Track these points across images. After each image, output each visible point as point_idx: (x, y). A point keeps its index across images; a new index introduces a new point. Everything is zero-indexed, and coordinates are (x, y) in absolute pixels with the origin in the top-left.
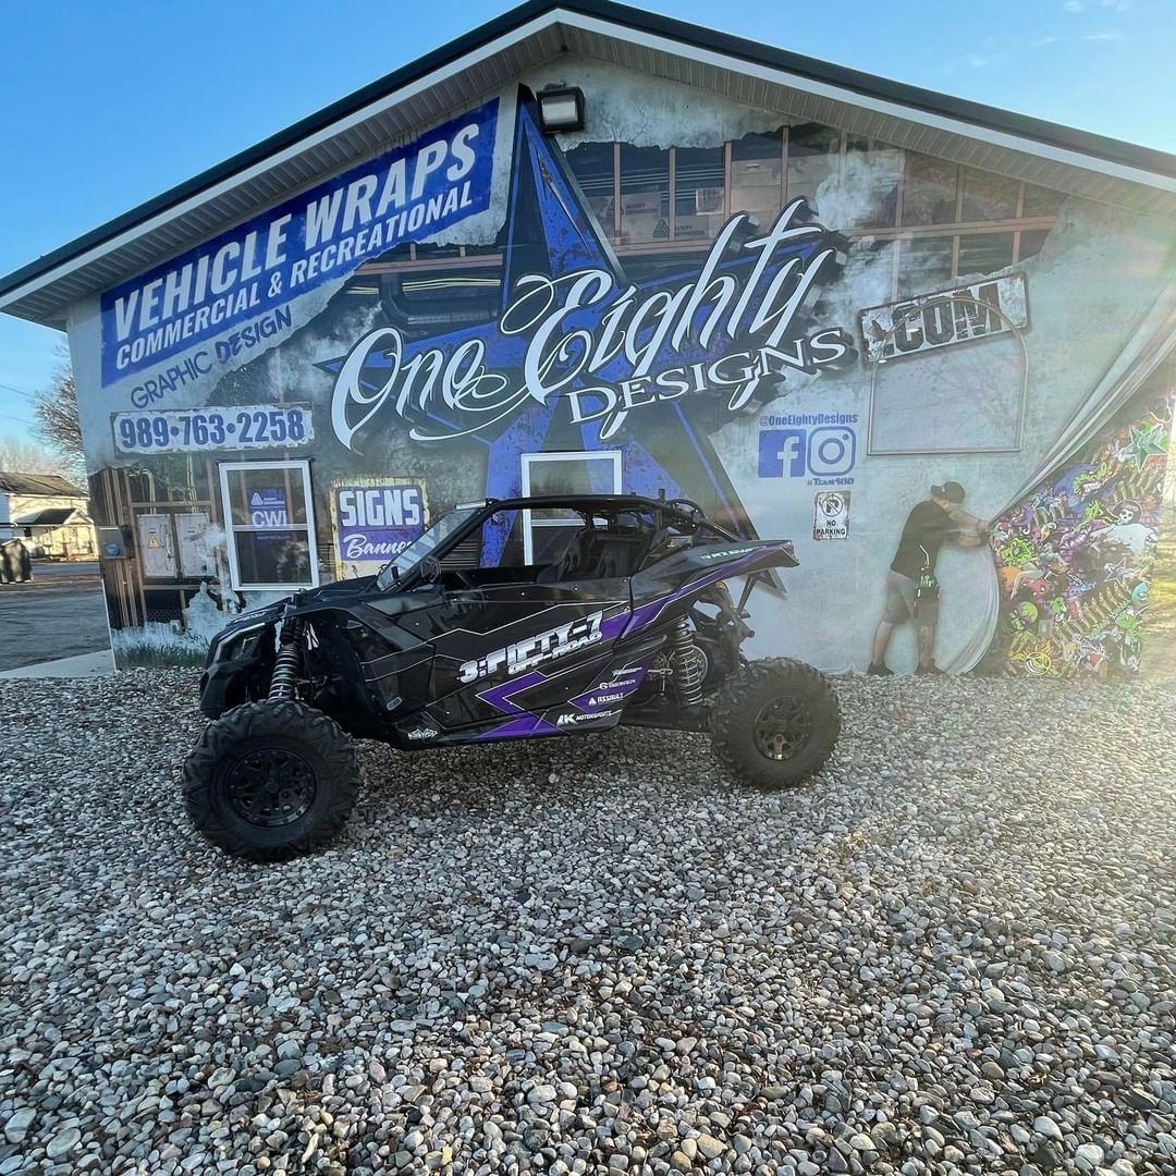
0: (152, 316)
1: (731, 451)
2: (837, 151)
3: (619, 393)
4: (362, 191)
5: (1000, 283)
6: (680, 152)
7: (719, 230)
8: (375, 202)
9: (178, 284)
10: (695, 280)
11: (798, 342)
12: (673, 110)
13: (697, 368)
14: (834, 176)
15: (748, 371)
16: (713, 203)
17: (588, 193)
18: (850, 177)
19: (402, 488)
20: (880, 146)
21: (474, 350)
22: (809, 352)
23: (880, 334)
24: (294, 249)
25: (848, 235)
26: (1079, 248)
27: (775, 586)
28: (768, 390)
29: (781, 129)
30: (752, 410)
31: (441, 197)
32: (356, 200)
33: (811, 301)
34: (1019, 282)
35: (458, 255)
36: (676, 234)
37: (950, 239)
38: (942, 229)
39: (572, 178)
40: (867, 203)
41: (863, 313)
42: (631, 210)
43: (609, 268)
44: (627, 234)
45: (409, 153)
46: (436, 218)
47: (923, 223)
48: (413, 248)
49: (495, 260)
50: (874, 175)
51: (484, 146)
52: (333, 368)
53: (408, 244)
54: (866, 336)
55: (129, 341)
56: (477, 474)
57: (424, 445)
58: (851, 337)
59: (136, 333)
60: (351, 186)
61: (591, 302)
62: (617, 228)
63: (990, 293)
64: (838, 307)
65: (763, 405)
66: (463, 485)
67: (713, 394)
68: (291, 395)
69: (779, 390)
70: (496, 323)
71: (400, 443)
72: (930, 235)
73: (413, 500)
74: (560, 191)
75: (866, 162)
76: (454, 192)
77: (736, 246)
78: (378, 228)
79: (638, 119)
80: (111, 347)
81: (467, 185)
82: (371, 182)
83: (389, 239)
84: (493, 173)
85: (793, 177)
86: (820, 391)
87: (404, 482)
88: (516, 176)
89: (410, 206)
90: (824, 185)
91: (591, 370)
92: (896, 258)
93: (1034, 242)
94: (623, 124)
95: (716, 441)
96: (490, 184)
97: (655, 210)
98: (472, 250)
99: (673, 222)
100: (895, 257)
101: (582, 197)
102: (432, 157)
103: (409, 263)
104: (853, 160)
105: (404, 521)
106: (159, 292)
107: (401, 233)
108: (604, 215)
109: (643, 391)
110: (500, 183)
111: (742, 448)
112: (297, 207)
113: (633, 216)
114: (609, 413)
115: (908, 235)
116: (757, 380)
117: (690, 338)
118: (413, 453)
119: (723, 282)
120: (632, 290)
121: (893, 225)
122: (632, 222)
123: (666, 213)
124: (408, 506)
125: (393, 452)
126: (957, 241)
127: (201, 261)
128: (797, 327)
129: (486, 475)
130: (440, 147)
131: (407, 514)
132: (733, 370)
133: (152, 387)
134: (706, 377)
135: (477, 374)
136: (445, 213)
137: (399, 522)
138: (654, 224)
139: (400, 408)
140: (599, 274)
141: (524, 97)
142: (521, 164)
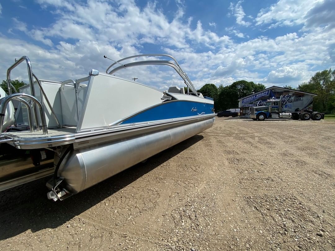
23: (293, 100)
24: (256, 97)
28: (286, 103)
31: (265, 94)
32: (260, 95)
39: (273, 93)
45: (264, 92)
51: (268, 92)
52: (257, 102)
58: (291, 101)
63: (300, 98)
64: (290, 99)
68: (254, 104)
80: (243, 101)
81: (267, 94)
85: (288, 93)
86: (289, 103)
89: (263, 95)
93: (303, 96)
100: (294, 97)
112: (256, 95)
119: (283, 98)
128: (288, 100)
132: (284, 102)
141: (271, 90)
142: (270, 93)
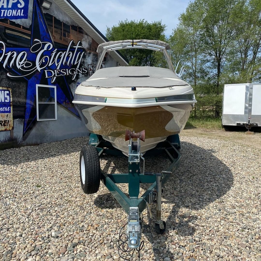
1: (73, 89)
2: (84, 34)
3: (54, 72)
7: (69, 42)
10: (66, 51)
11: (81, 68)
12: (62, 14)
13: (67, 70)
14: (84, 38)
15: (74, 72)
16: (69, 36)
17: (48, 25)
18: (86, 39)
19: (4, 90)
21: (24, 54)
22: (83, 71)
23: (91, 70)
25: (86, 50)
27: (80, 118)
28: (77, 77)
29: (77, 26)
30: (76, 81)
31: (16, 10)
33: (82, 61)
34: (104, 65)
35: (21, 28)
36: (63, 40)
39: (45, 20)
40: (88, 45)
41: (89, 65)
42: (56, 32)
43: (52, 43)
44: (55, 36)
46: (15, 15)
47: (94, 51)
48: (9, 22)
49: (29, 32)
50: (89, 40)
51: (26, 3)
53: (7, 19)
54: (89, 70)
56: (25, 88)
57: (11, 78)
58: (87, 69)
61: (49, 50)
62: (53, 35)
64: (86, 63)
65: (77, 80)
66: (21, 91)
67: (70, 76)
69: (79, 77)
70: (29, 49)
71: (4, 76)
72: (95, 54)
73: (8, 94)
74: (43, 22)
75: (88, 38)
76: (19, 10)
77: (72, 46)
79: (57, 13)
81: (23, 10)
84: (29, 10)
85: (79, 36)
86: (84, 79)
87: (5, 89)
88: (34, 14)
89: (8, 9)
90: (83, 40)
91: (49, 66)
92: (92, 56)
94: (54, 13)
95: (70, 86)
96: (28, 13)
97: (60, 34)
98: (24, 28)
99: (63, 37)
101: (47, 25)
103: (7, 25)
104: (86, 36)
105: (5, 101)
107: (5, 15)
108: (51, 31)
109: (58, 73)
110: (30, 14)
111: (74, 88)
113: (56, 33)
114: (52, 77)
115: (93, 53)
116: (76, 74)
117: (66, 63)
118: (8, 80)
119: (70, 53)
120: (56, 50)
121: (91, 50)
122: (56, 34)
123: (61, 35)
124: (6, 96)
125: (2, 79)
128: (81, 65)
129: (27, 89)
131: (6, 99)
134: (68, 72)
135: (25, 61)
136: (17, 15)
137: (3, 101)
139: (4, 66)
140: (50, 44)
142: (35, 11)
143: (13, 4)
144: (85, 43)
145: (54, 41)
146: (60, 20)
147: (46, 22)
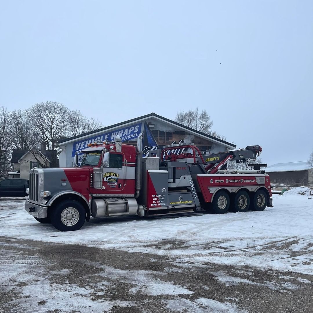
0: (83, 147)
2: (186, 134)
4: (121, 132)
5: (207, 152)
6: (167, 133)
8: (123, 134)
9: (88, 142)
12: (166, 128)
14: (186, 138)
16: (171, 139)
17: (154, 136)
18: (188, 138)
20: (191, 134)
24: (109, 139)
26: (215, 149)
29: (179, 131)
31: (133, 134)
32: (120, 134)
34: (209, 152)
36: (166, 143)
37: (200, 146)
38: (199, 145)
39: (152, 134)
40: (190, 141)
42: (160, 139)
43: (157, 146)
44: (160, 142)
47: (197, 144)
48: (128, 141)
50: (191, 138)
51: (140, 129)
53: (128, 140)
55: (78, 150)
59: (79, 149)
60: (119, 132)
62: (158, 141)
74: (150, 136)
75: (190, 136)
76: (135, 134)
78: (123, 138)
79: (161, 128)
80: (74, 151)
81: (137, 133)
82: (122, 131)
83: (125, 139)
85: (181, 137)
89: (128, 135)
93: (210, 148)
94: (159, 128)
97: (163, 139)
99: (166, 141)
102: (132, 129)
104: (188, 136)
106: (85, 143)
107: (127, 139)
108: (156, 139)
126: (201, 147)
127: (93, 139)
130: (133, 128)
133: (81, 158)
136: (133, 137)
138: (163, 141)
140: (156, 147)
141: (145, 123)
142: (145, 132)
143: (131, 131)
144: (187, 140)
145: (159, 145)
146: (163, 132)
147: (152, 135)
